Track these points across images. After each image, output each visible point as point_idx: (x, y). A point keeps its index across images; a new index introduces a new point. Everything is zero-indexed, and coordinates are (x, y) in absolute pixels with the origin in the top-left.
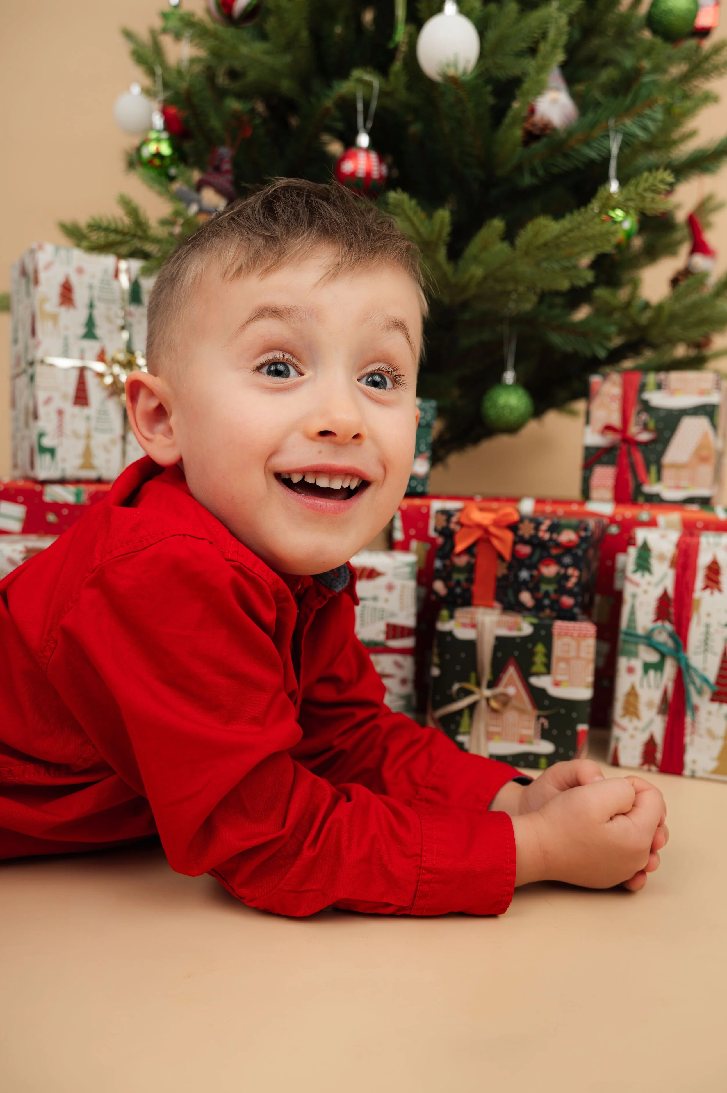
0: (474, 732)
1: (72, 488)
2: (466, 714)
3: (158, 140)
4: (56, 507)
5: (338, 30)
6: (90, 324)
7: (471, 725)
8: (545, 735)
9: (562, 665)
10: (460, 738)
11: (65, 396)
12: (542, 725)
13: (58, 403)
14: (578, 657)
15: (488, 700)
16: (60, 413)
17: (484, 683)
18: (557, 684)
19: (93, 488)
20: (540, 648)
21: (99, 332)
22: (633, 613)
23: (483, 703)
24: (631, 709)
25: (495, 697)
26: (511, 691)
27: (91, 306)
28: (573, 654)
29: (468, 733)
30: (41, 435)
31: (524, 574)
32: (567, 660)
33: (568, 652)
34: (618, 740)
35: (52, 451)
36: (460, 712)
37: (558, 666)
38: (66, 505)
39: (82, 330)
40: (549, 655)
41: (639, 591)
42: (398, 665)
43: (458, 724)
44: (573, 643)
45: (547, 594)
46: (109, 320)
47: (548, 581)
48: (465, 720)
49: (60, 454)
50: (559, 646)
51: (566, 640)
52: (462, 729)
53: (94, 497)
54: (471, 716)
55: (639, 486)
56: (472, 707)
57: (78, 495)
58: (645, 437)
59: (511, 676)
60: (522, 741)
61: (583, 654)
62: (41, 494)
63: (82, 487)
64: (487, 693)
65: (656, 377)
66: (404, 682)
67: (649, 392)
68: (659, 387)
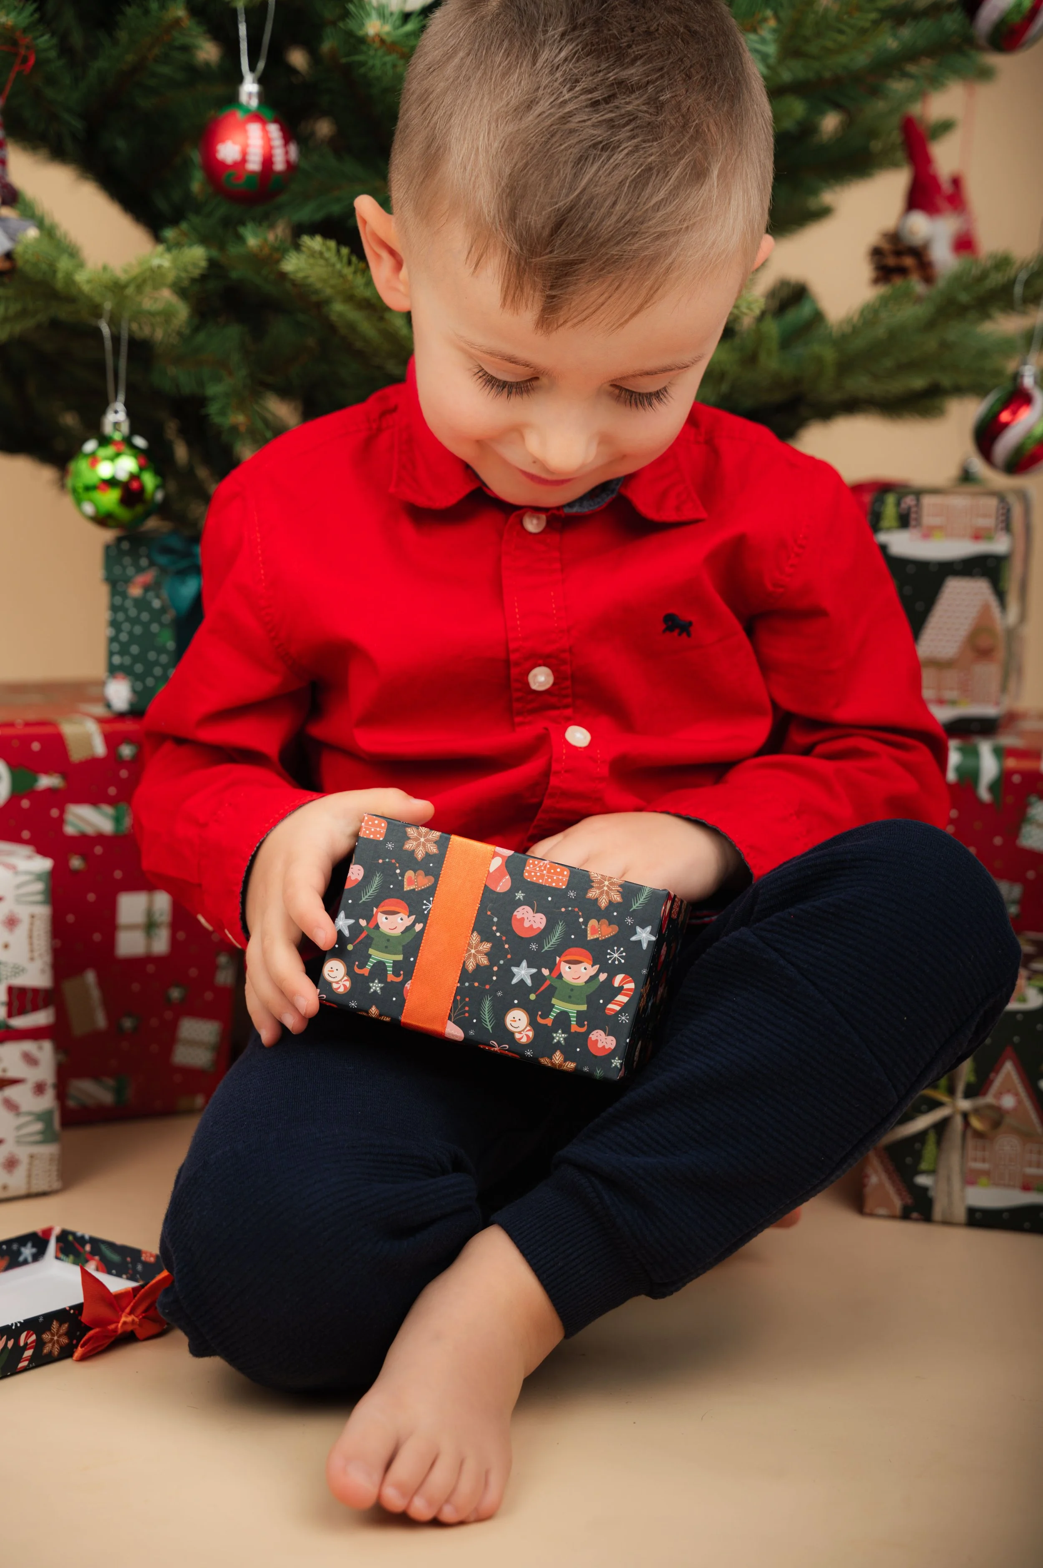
0: (942, 1172)
2: (932, 1138)
7: (937, 1159)
10: (922, 1180)
15: (965, 1116)
17: (960, 1088)
23: (958, 1121)
25: (976, 1111)
26: (1008, 1102)
29: (932, 1172)
31: (523, 973)
36: (921, 1136)
42: (30, 1060)
43: (918, 1157)
45: (563, 1019)
47: (571, 992)
48: (930, 1149)
52: (924, 1166)
54: (939, 1143)
56: (941, 1127)
59: (1008, 1075)
60: (1026, 1188)
64: (965, 1104)
65: (898, 504)
66: (39, 1089)
67: (889, 529)
68: (904, 521)
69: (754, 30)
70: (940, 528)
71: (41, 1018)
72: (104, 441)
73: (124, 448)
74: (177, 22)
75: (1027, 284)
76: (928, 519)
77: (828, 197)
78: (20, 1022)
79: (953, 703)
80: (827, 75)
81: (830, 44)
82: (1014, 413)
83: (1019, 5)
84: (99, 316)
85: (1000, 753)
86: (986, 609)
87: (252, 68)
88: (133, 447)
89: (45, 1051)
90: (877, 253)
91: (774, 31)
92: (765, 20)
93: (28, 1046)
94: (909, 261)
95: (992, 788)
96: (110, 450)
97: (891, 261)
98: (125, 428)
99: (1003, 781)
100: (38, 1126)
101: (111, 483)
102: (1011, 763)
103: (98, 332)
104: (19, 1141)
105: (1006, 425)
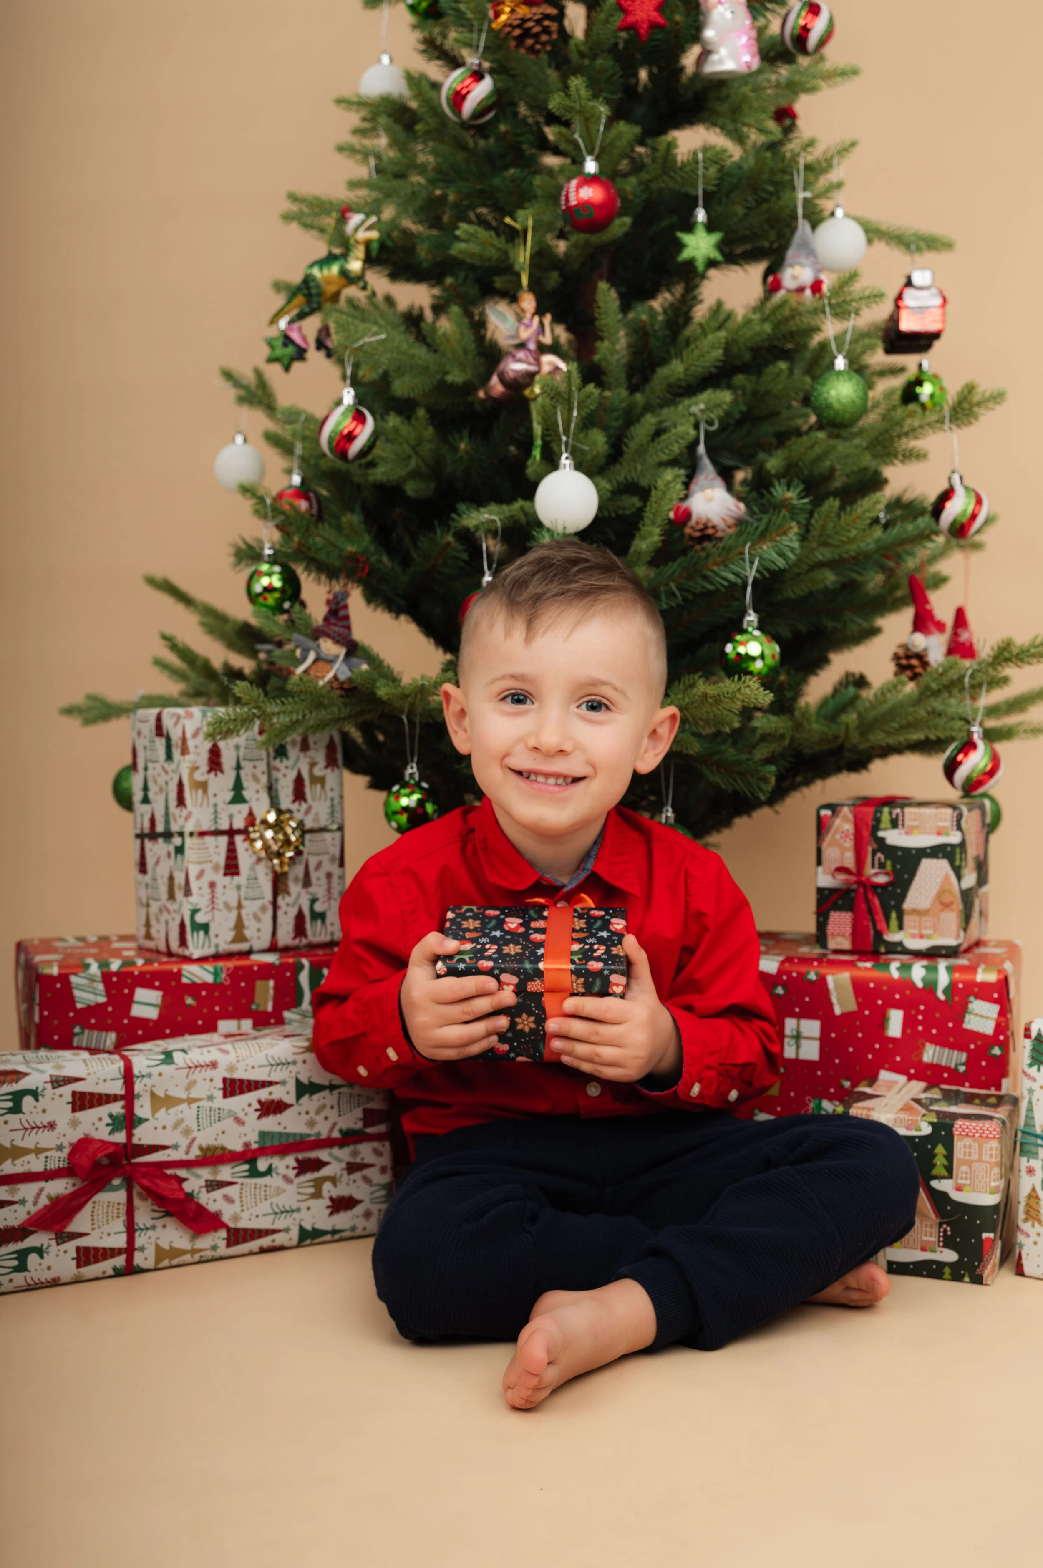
1: (210, 967)
3: (270, 574)
4: (194, 988)
5: (462, 446)
6: (238, 786)
8: (948, 1243)
9: (964, 1168)
11: (216, 868)
12: (945, 1231)
13: (210, 876)
14: (980, 1160)
16: (212, 885)
18: (959, 1189)
19: (231, 964)
20: (940, 1150)
21: (246, 794)
22: (1030, 1109)
24: (1033, 1213)
27: (238, 767)
28: (975, 1157)
30: (194, 912)
32: (969, 1163)
33: (970, 1154)
34: (1021, 1246)
35: (205, 928)
37: (960, 1170)
38: (205, 986)
39: (230, 795)
40: (949, 1157)
41: (1036, 1086)
44: (975, 1145)
46: (256, 779)
49: (213, 930)
50: (960, 1147)
51: (968, 1141)
53: (234, 975)
55: (879, 935)
57: (216, 974)
58: (882, 879)
60: (925, 1249)
61: (986, 1157)
62: (179, 974)
63: (220, 964)
65: (891, 813)
66: (383, 1170)
67: (884, 829)
68: (894, 824)
69: (785, 534)
70: (917, 827)
71: (381, 1128)
72: (404, 785)
73: (417, 789)
74: (449, 544)
75: (972, 676)
76: (908, 823)
77: (880, 622)
78: (370, 1130)
79: (929, 937)
80: (845, 556)
81: (844, 539)
82: (966, 755)
83: (965, 511)
84: (402, 712)
85: (950, 969)
86: (947, 877)
87: (490, 568)
88: (422, 788)
89: (386, 1148)
90: (896, 657)
91: (796, 534)
92: (791, 528)
93: (376, 1144)
94: (914, 662)
95: (945, 992)
96: (407, 791)
97: (904, 662)
98: (417, 777)
99: (952, 987)
100: (383, 1192)
101: (405, 809)
102: (957, 975)
103: (402, 720)
104: (372, 1201)
105: (960, 763)
